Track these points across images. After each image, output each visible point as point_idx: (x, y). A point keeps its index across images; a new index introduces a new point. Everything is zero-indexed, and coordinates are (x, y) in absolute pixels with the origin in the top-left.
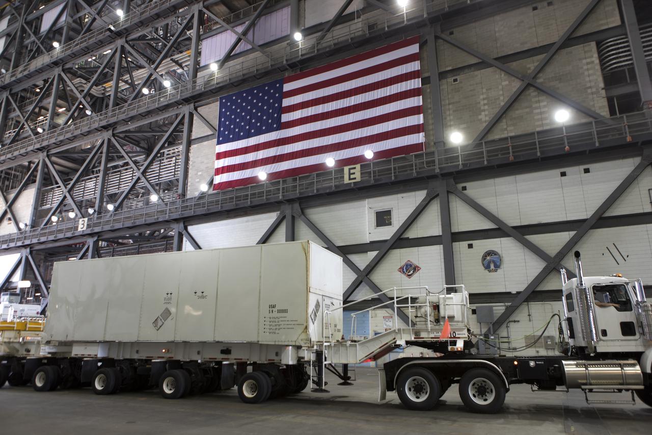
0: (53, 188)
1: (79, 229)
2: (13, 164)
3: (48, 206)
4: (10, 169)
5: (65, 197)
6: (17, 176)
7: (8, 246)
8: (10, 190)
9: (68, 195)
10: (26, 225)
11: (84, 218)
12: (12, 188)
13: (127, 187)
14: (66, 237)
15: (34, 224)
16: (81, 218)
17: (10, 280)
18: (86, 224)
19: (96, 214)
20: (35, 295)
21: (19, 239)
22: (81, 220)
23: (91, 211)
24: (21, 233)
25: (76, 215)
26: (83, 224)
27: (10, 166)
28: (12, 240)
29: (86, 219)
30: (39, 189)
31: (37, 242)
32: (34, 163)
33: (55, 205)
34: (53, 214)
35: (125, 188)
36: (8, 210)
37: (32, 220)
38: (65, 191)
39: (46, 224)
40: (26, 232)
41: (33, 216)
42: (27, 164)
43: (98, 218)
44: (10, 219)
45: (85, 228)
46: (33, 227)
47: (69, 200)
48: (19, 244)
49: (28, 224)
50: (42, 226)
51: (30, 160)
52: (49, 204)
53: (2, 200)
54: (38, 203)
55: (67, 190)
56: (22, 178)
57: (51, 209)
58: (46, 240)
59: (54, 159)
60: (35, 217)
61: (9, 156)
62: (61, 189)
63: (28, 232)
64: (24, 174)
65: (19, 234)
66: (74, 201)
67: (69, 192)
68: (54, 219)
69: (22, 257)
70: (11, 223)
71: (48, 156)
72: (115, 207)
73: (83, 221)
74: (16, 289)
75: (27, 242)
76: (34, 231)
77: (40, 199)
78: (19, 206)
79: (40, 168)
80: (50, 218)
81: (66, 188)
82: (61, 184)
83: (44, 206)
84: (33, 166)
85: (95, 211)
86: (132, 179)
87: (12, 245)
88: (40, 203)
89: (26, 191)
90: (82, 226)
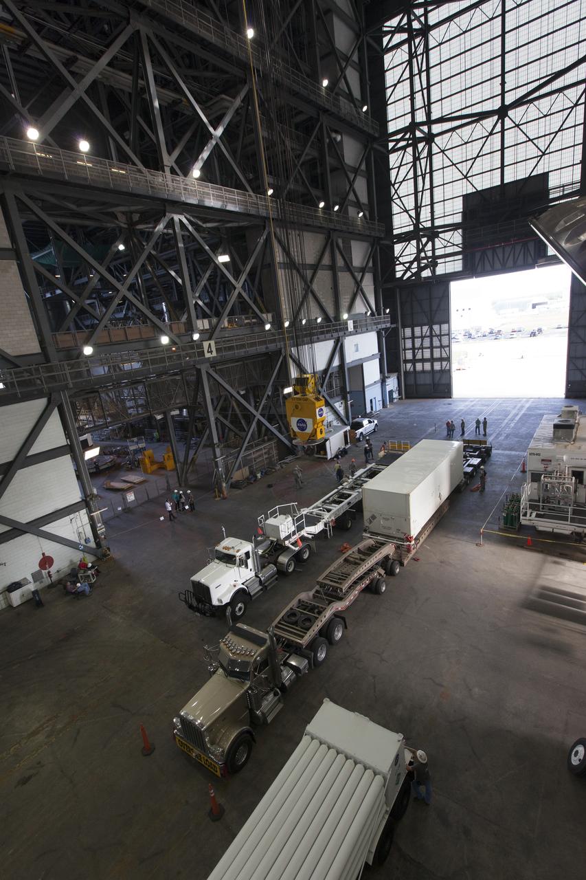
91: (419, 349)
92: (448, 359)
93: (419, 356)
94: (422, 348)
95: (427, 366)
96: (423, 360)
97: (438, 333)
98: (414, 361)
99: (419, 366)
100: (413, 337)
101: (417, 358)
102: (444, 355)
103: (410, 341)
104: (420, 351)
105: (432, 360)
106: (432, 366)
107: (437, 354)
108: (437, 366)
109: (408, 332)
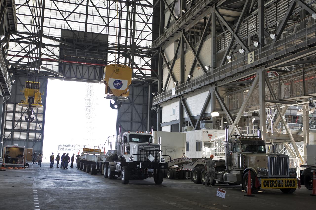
0: (224, 34)
1: (249, 63)
2: (194, 24)
3: (223, 50)
4: (193, 28)
5: (234, 39)
6: (199, 33)
7: (200, 85)
8: (196, 44)
9: (236, 37)
10: (209, 67)
11: (250, 52)
12: (197, 42)
13: (284, 16)
14: (239, 71)
15: (215, 66)
16: (248, 53)
17: (205, 112)
18: (253, 57)
19: (261, 46)
20: (223, 123)
21: (206, 79)
22: (249, 54)
23: (256, 44)
24: (207, 74)
25: (244, 51)
26: (251, 58)
27: (193, 25)
28: (202, 81)
29: (253, 53)
30: (214, 37)
31: (219, 79)
32: (207, 19)
33: (227, 48)
34: (228, 54)
35: (283, 16)
36: (197, 59)
37: (213, 63)
38: (233, 33)
39: (224, 63)
40: (210, 73)
41: (213, 60)
42: (203, 21)
43: (263, 50)
44: (199, 66)
45: (253, 61)
46: (214, 68)
47: (237, 41)
48: (207, 83)
49: (211, 67)
50: (221, 66)
51: (204, 17)
52: (223, 48)
53: (192, 52)
54: (215, 49)
55: (234, 32)
56: (202, 32)
57: (225, 51)
58: (225, 77)
59: (221, 11)
60: (215, 60)
61: (191, 17)
62: (230, 33)
63: (212, 72)
64: (202, 29)
65: (206, 75)
66: (241, 40)
67: (236, 33)
68: (229, 57)
69: (210, 93)
70: (199, 69)
71: (216, 9)
72: (276, 35)
73: (250, 55)
74: (210, 119)
75: (212, 81)
76: (216, 71)
77: (216, 46)
78: (203, 54)
79: (212, 21)
80: (226, 58)
81: (233, 31)
82: (229, 29)
83: (220, 50)
84: (207, 21)
85: (259, 44)
86: (288, 7)
87: (203, 84)
88: (216, 49)
89: (206, 41)
90: (251, 59)
91: (18, 121)
92: (42, 132)
93: (17, 127)
94: (21, 121)
95: (24, 136)
96: (20, 131)
97: (35, 111)
98: (13, 130)
99: (16, 135)
100: (14, 112)
101: (16, 128)
102: (38, 128)
103: (11, 114)
104: (19, 123)
105: (28, 131)
106: (28, 136)
107: (32, 126)
108: (32, 136)
109: (10, 107)
